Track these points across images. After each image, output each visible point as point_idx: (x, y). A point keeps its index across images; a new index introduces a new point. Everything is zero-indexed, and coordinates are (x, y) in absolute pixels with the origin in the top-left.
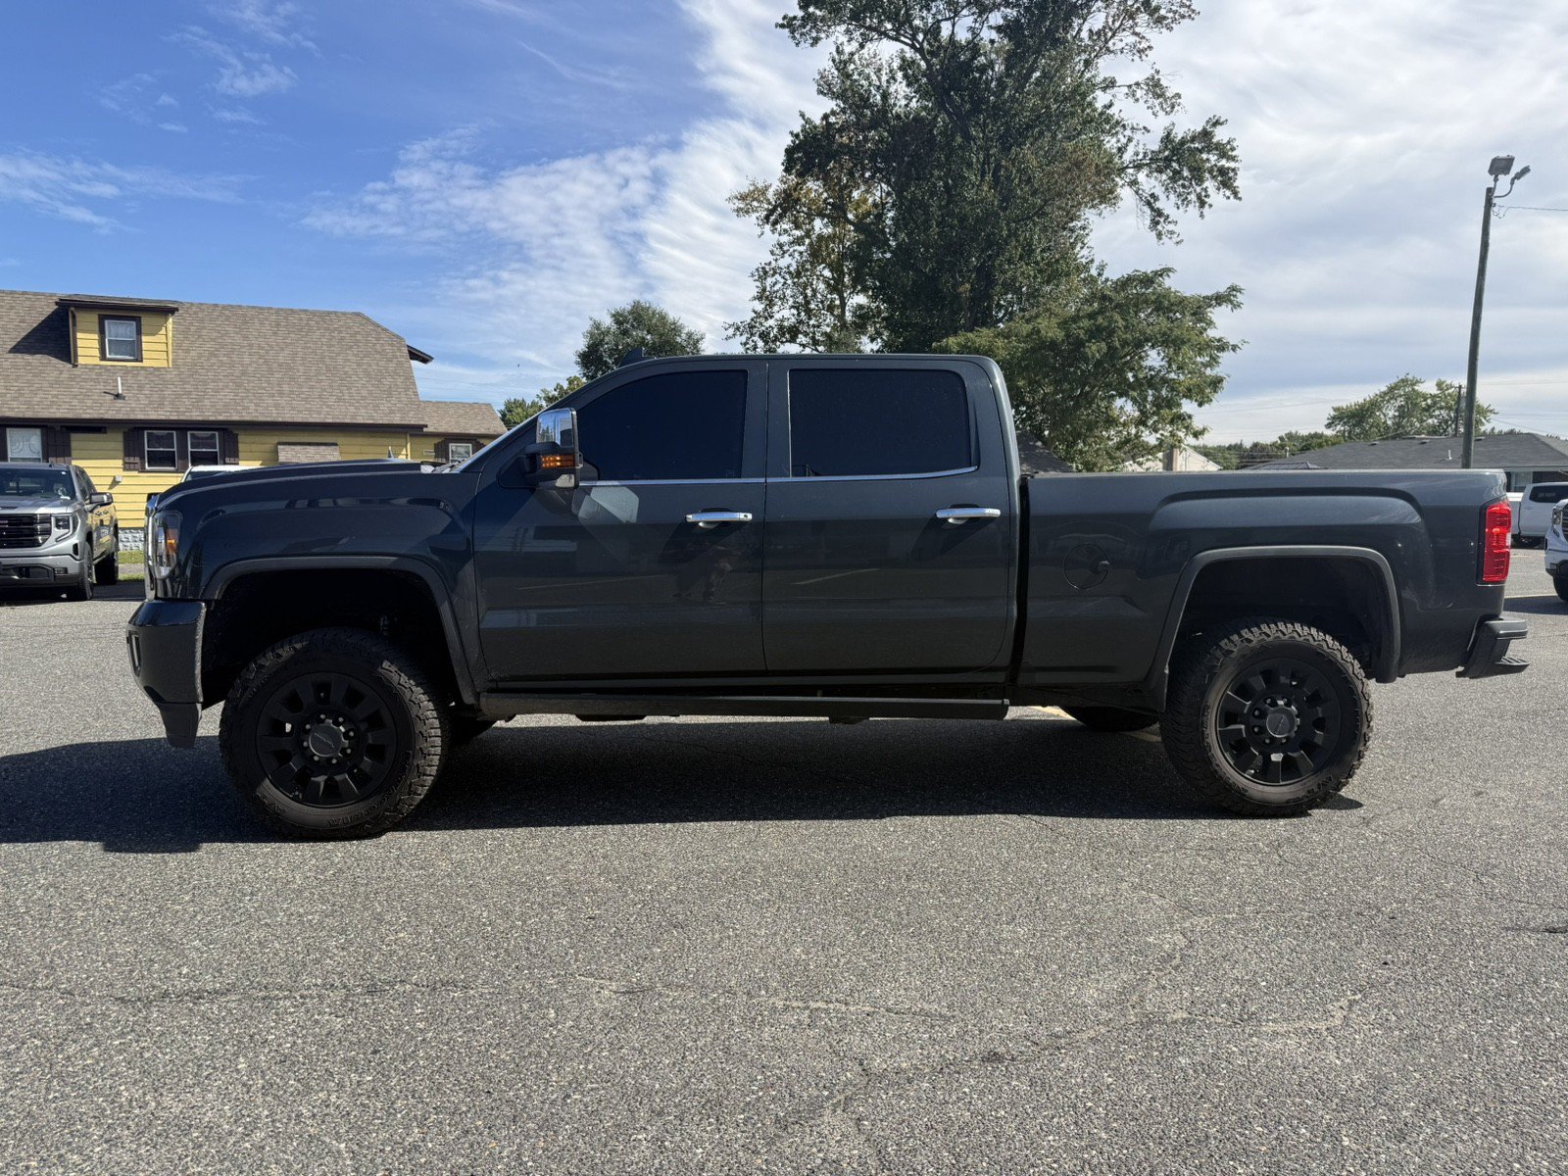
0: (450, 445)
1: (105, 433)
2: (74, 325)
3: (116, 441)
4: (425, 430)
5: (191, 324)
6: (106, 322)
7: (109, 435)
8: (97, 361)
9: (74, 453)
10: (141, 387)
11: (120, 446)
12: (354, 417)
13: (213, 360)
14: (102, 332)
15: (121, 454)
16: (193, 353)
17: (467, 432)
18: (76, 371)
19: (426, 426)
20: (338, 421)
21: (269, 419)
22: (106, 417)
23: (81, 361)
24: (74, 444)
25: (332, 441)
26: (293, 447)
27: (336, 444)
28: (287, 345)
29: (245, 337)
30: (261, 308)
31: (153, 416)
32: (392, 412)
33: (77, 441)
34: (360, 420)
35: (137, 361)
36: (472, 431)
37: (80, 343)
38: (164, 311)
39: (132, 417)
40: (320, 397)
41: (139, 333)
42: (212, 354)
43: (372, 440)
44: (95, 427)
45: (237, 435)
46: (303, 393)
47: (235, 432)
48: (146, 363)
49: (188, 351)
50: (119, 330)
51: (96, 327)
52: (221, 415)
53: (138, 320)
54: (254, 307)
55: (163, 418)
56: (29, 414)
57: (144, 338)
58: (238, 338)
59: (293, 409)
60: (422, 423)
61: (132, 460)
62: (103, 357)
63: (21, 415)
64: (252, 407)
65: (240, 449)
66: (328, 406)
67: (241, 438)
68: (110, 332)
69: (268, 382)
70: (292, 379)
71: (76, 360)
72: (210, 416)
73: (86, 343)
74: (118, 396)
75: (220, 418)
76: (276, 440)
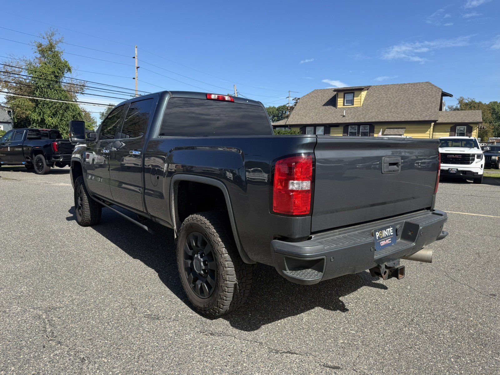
0: (457, 127)
1: (339, 127)
2: (338, 96)
3: (341, 129)
4: (437, 122)
5: (372, 92)
6: (346, 95)
7: (340, 128)
8: (342, 106)
9: (331, 133)
10: (351, 113)
11: (342, 130)
12: (412, 118)
13: (374, 103)
14: (344, 98)
15: (342, 133)
16: (369, 101)
17: (464, 122)
18: (336, 110)
19: (437, 121)
20: (406, 120)
21: (384, 121)
22: (339, 122)
23: (338, 106)
24: (331, 131)
25: (404, 127)
26: (390, 129)
27: (405, 128)
28: (398, 96)
29: (386, 95)
30: (395, 85)
31: (351, 121)
32: (426, 116)
33: (332, 129)
34: (414, 120)
35: (352, 105)
36: (466, 121)
37: (338, 102)
38: (361, 90)
39: (345, 122)
40: (403, 113)
41: (354, 97)
42: (375, 101)
43: (418, 126)
44: (336, 125)
45: (374, 126)
46: (398, 111)
47: (374, 125)
48: (355, 106)
49: (368, 101)
50: (349, 97)
51: (343, 96)
52: (369, 120)
53: (354, 93)
54: (393, 85)
55: (353, 122)
56: (321, 123)
57: (355, 98)
58: (384, 95)
59: (392, 117)
60: (436, 119)
61: (345, 134)
62: (344, 105)
63: (319, 123)
64: (380, 117)
65: (375, 130)
66: (405, 115)
67: (375, 127)
68: (347, 97)
69: (388, 109)
70: (396, 107)
71: (337, 107)
72: (367, 120)
73: (340, 101)
74: (344, 116)
75: (369, 121)
76: (386, 127)
